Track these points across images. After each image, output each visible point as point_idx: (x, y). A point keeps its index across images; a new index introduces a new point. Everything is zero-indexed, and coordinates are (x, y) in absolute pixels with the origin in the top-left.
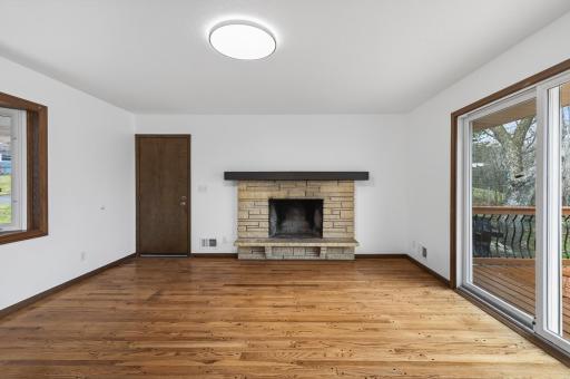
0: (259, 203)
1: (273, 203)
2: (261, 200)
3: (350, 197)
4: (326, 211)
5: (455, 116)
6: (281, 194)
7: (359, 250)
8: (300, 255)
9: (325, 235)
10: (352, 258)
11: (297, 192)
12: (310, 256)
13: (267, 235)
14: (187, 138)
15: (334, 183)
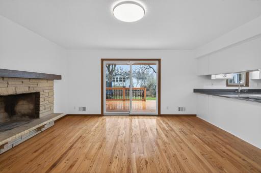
3: (51, 89)
6: (9, 90)
9: (41, 116)
11: (23, 88)
15: (46, 81)
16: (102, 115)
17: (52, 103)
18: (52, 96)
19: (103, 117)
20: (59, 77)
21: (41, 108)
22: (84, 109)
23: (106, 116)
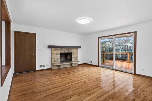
0: (58, 54)
1: (61, 54)
2: (58, 53)
3: (77, 52)
4: (72, 55)
5: (99, 38)
6: (63, 52)
7: (79, 63)
8: (67, 66)
9: (72, 61)
10: (77, 65)
11: (66, 51)
12: (70, 66)
13: (60, 62)
14: (35, 34)
15: (74, 49)
16: (98, 66)
17: (77, 57)
18: (77, 54)
19: (98, 67)
20: (80, 47)
21: (72, 58)
22: (91, 62)
23: (100, 67)
